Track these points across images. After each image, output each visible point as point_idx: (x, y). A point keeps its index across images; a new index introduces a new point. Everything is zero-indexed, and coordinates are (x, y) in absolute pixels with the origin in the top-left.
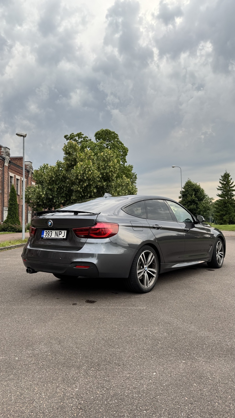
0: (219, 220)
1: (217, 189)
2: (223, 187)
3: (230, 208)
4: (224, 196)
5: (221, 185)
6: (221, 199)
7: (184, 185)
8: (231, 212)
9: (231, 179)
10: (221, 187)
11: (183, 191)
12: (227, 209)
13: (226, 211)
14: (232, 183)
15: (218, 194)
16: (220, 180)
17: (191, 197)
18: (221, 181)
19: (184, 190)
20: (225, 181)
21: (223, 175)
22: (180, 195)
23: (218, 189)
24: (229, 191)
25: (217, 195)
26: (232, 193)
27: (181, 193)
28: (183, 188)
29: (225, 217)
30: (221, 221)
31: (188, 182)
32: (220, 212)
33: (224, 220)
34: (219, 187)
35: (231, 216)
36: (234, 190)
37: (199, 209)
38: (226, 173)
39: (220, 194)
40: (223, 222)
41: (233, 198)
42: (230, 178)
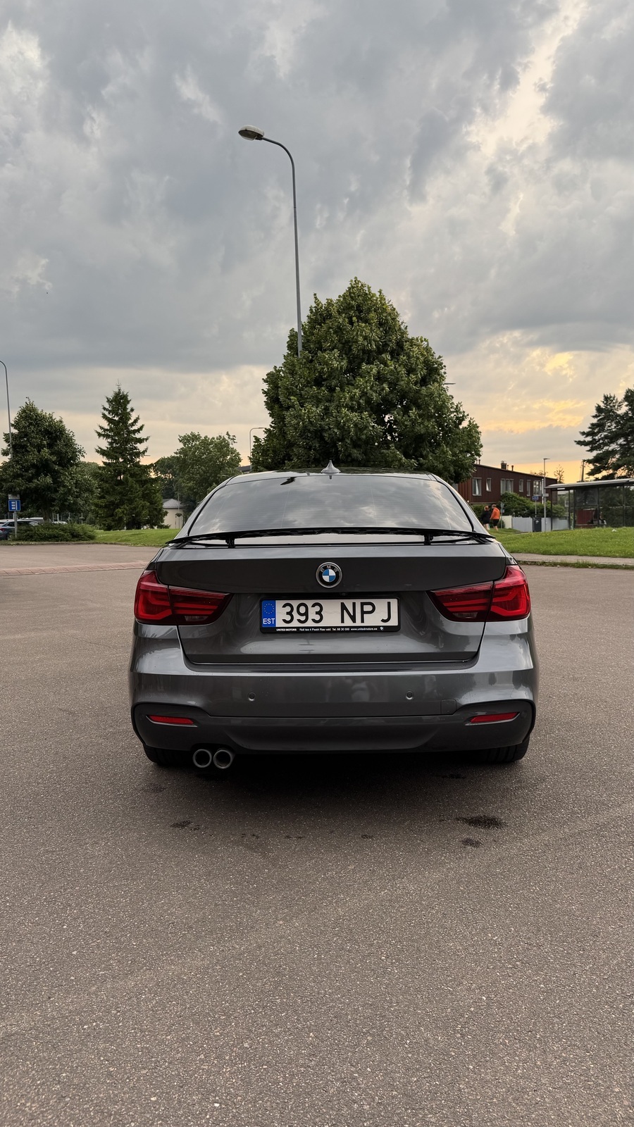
0: (103, 517)
1: (96, 434)
2: (111, 430)
3: (132, 487)
4: (116, 454)
5: (105, 425)
6: (108, 461)
7: (14, 416)
8: (135, 497)
9: (132, 410)
10: (107, 430)
11: (12, 434)
12: (124, 488)
13: (120, 493)
14: (136, 421)
15: (100, 448)
16: (104, 409)
17: (39, 451)
18: (106, 413)
19: (15, 431)
20: (117, 415)
21: (111, 396)
22: (5, 446)
23: (100, 435)
24: (128, 440)
25: (98, 451)
26: (136, 448)
27: (7, 441)
28: (13, 425)
29: (120, 510)
30: (109, 521)
31: (27, 407)
32: (107, 496)
33: (117, 518)
34: (101, 428)
35: (135, 508)
36: (140, 439)
37: (64, 486)
38: (119, 392)
39: (106, 449)
40: (113, 524)
41: (138, 460)
42: (129, 407)
